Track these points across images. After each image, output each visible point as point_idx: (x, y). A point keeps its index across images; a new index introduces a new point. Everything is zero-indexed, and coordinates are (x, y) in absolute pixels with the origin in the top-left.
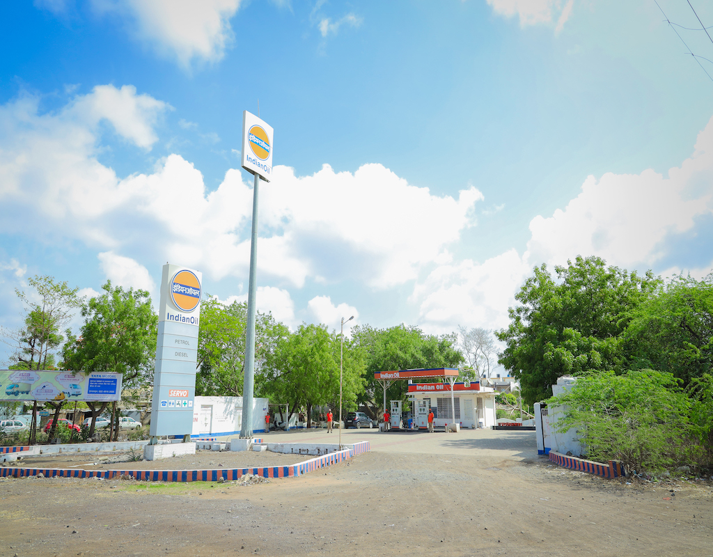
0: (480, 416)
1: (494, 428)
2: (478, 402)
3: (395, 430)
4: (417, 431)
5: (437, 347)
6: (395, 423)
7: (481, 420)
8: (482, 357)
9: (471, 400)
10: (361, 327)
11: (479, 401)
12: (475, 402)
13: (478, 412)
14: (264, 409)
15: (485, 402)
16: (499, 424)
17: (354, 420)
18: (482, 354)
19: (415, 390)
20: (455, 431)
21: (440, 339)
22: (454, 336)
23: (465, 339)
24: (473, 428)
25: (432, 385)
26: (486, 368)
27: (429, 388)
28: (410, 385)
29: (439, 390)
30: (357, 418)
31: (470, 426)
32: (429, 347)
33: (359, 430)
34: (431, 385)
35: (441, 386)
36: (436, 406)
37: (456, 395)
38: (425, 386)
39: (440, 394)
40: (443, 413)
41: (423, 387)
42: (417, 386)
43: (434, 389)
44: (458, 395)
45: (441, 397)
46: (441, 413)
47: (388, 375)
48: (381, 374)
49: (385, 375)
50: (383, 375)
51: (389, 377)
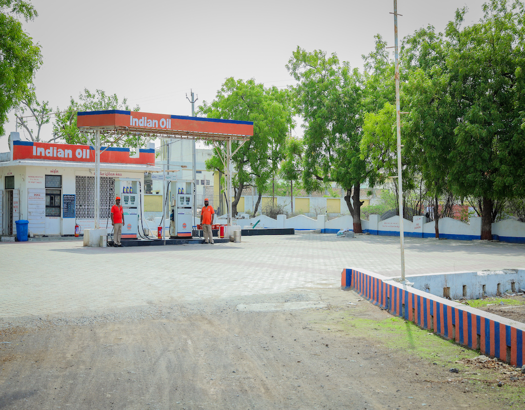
29: (82, 160)
35: (84, 152)
36: (75, 193)
37: (114, 173)
38: (51, 148)
39: (83, 169)
40: (86, 207)
41: (47, 151)
42: (34, 147)
43: (71, 156)
44: (118, 173)
45: (84, 175)
46: (83, 207)
47: (147, 122)
48: (131, 117)
49: (141, 120)
50: (137, 120)
51: (148, 126)
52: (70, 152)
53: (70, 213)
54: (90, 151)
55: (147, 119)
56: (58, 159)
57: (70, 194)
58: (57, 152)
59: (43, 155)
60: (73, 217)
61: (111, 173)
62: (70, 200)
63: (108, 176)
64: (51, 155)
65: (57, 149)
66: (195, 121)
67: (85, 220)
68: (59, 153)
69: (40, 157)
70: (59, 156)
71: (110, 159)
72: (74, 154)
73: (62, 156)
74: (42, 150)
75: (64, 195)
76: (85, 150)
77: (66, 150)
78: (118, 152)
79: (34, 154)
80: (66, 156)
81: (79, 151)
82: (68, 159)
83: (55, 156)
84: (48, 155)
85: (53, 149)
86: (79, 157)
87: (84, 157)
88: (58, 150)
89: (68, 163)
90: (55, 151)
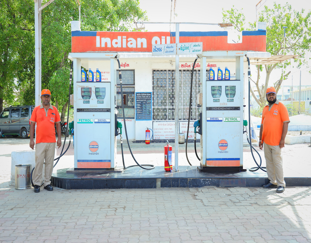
35: (163, 40)
36: (151, 90)
38: (119, 37)
40: (167, 107)
41: (114, 41)
42: (98, 38)
43: (145, 46)
45: (163, 68)
46: (163, 107)
52: (144, 41)
53: (145, 115)
54: (171, 38)
56: (128, 50)
57: (145, 92)
58: (127, 42)
59: (109, 46)
60: (150, 119)
62: (145, 99)
64: (119, 45)
65: (127, 38)
67: (165, 123)
68: (129, 43)
69: (105, 49)
70: (130, 46)
72: (149, 43)
73: (134, 46)
74: (108, 40)
75: (137, 93)
76: (164, 37)
77: (139, 39)
78: (210, 37)
79: (98, 45)
80: (139, 46)
81: (156, 38)
82: (142, 50)
83: (124, 46)
84: (115, 46)
85: (122, 39)
88: (129, 39)
89: (141, 54)
90: (124, 41)
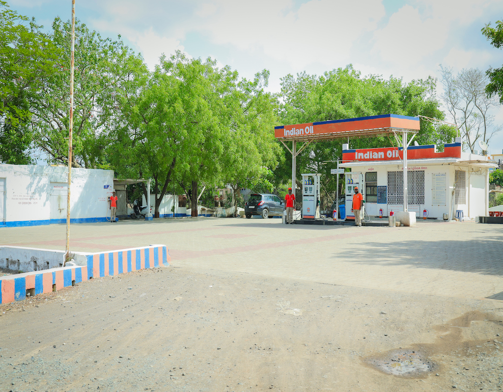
0: (460, 199)
1: (482, 220)
2: (456, 179)
3: (308, 221)
4: (343, 224)
5: (396, 98)
6: (308, 210)
7: (460, 207)
8: (475, 116)
9: (444, 175)
10: (295, 77)
11: (460, 176)
12: (451, 178)
13: (456, 194)
14: (106, 187)
15: (470, 178)
16: (492, 214)
17: (257, 205)
18: (477, 111)
19: (352, 158)
20: (406, 225)
21: (405, 84)
22: (431, 83)
23: (450, 87)
24: (446, 220)
25: (381, 151)
26: (481, 132)
27: (376, 155)
28: (346, 151)
29: (392, 159)
30: (263, 201)
31: (439, 216)
32: (383, 96)
33: (267, 221)
34: (378, 151)
35: (394, 153)
36: (386, 184)
37: (419, 167)
38: (368, 152)
39: (392, 166)
40: (396, 195)
41: (366, 154)
42: (356, 153)
43: (383, 157)
44: (423, 167)
45: (394, 171)
46: (394, 195)
47: (296, 132)
48: (285, 130)
49: (291, 131)
50: (288, 131)
51: (297, 134)
52: (382, 154)
53: (382, 200)
54: (398, 151)
55: (296, 129)
56: (373, 160)
57: (383, 185)
58: (373, 155)
59: (362, 158)
60: (386, 203)
61: (416, 167)
62: (383, 190)
63: (415, 170)
66: (333, 124)
67: (395, 205)
68: (374, 155)
69: (360, 160)
70: (374, 157)
71: (416, 155)
72: (385, 155)
74: (362, 154)
75: (379, 187)
76: (394, 151)
77: (379, 153)
78: (423, 149)
79: (356, 158)
80: (380, 157)
81: (389, 152)
82: (381, 159)
84: (366, 158)
86: (390, 156)
87: (394, 156)
88: (374, 153)
89: (381, 162)
90: (371, 154)
